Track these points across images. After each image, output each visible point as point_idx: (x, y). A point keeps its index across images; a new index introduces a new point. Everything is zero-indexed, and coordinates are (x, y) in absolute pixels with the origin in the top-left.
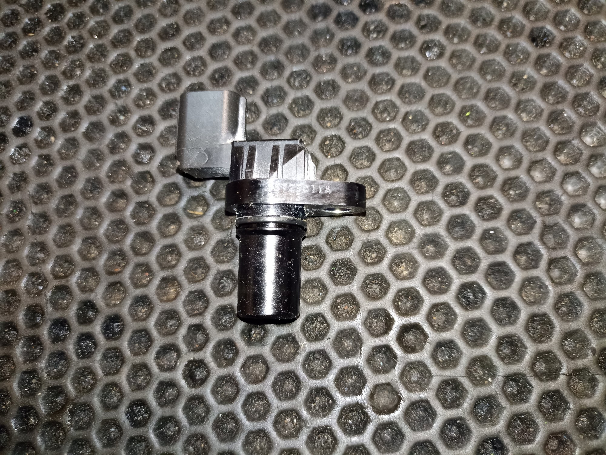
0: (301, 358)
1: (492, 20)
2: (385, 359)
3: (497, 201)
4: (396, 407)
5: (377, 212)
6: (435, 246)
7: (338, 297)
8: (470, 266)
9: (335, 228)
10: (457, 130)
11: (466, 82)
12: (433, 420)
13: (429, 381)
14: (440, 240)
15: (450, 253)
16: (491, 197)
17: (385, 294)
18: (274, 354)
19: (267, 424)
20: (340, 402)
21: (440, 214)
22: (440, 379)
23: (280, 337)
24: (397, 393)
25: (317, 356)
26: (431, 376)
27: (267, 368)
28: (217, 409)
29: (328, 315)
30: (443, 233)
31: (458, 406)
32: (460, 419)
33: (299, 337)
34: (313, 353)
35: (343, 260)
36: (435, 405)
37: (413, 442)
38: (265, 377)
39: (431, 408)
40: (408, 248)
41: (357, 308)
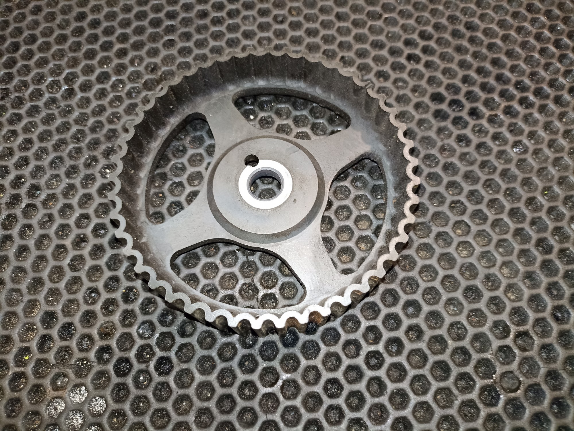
0: (449, 351)
1: (558, 131)
2: (503, 356)
4: (518, 389)
5: (492, 255)
6: (531, 280)
7: (471, 311)
8: (557, 295)
9: (464, 264)
10: (541, 203)
11: (543, 171)
12: (544, 398)
13: (539, 371)
14: (536, 277)
15: (544, 285)
16: (568, 249)
17: (503, 310)
18: (430, 349)
19: (429, 398)
20: (479, 383)
21: (535, 259)
22: (547, 369)
23: (433, 337)
24: (518, 379)
25: (459, 351)
26: (539, 368)
27: (425, 359)
28: (391, 387)
29: (465, 323)
30: (538, 271)
31: (560, 389)
32: (562, 398)
33: (446, 337)
34: (457, 349)
35: (472, 286)
36: (544, 387)
37: (532, 412)
38: (424, 365)
39: (542, 390)
40: (515, 280)
41: (486, 319)
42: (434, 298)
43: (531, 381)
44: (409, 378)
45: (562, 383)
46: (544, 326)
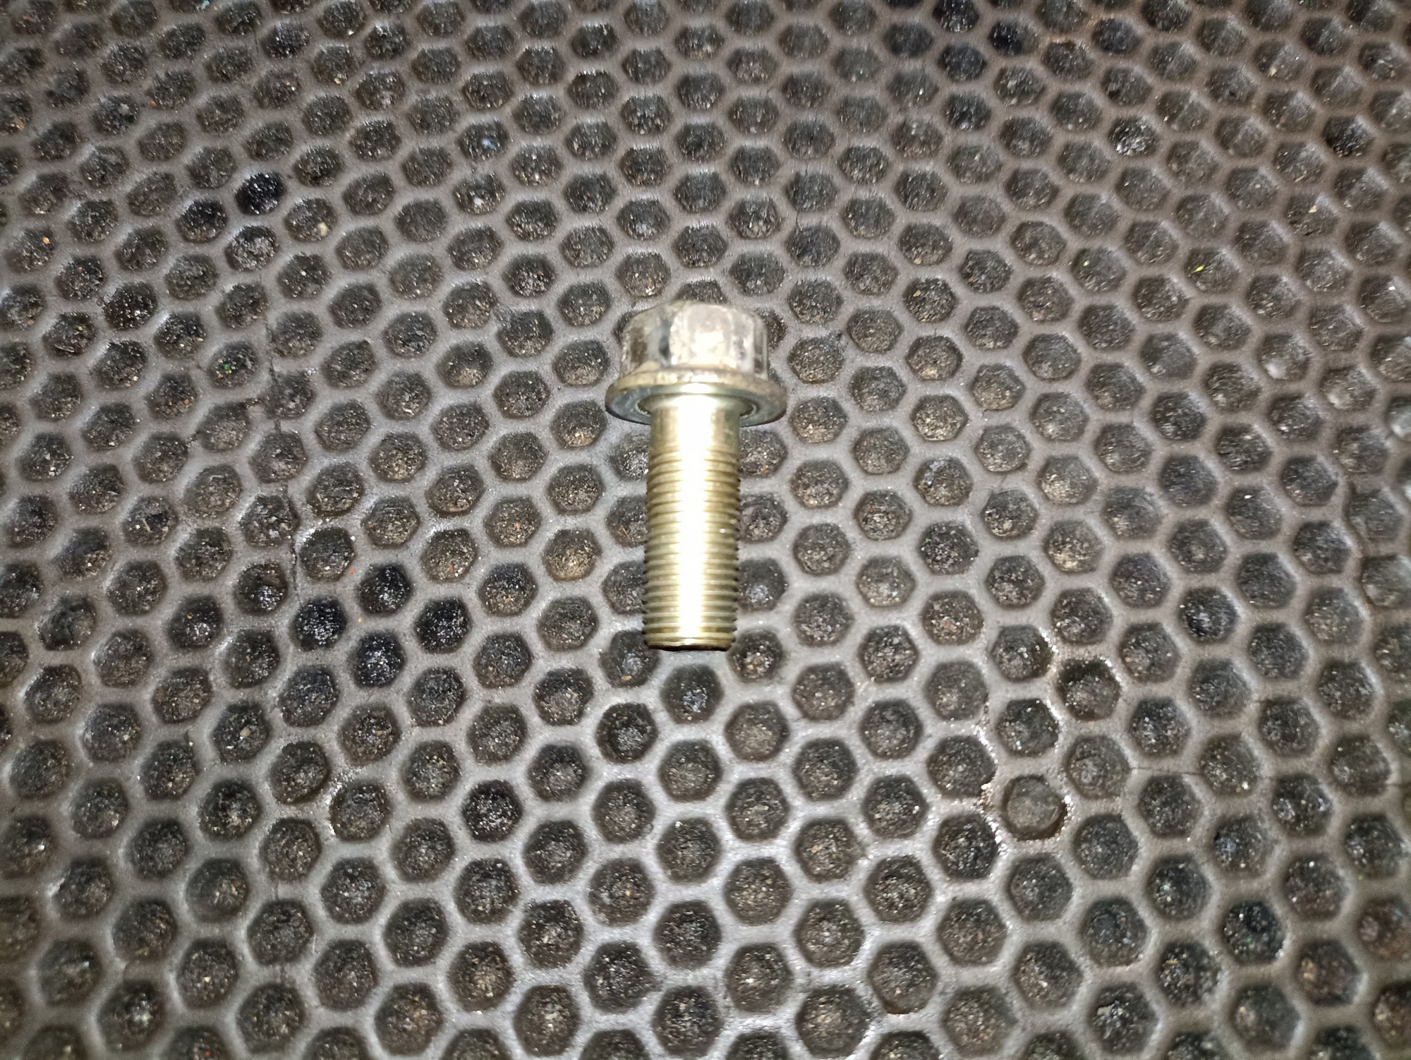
0: (856, 712)
1: (1250, 95)
2: (1026, 735)
3: (1258, 437)
4: (1054, 829)
5: (1020, 437)
6: (1129, 517)
7: (936, 597)
8: (1203, 562)
9: (932, 461)
10: (1179, 296)
11: (1198, 208)
12: (1132, 859)
13: (1124, 780)
14: (1145, 505)
15: (1165, 530)
16: (1246, 430)
17: (1035, 597)
18: (799, 705)
19: (779, 849)
20: (940, 809)
21: (1147, 453)
22: (1148, 774)
23: (812, 670)
24: (1058, 799)
25: (888, 715)
26: (1127, 769)
27: (782, 732)
28: (669, 812)
29: (915, 632)
30: (1151, 489)
31: (1183, 834)
32: (1187, 858)
33: (854, 671)
34: (881, 706)
35: (948, 526)
36: (1137, 828)
37: (1091, 900)
38: (777, 750)
39: (1127, 833)
40: (1079, 514)
41: (978, 621)
42: (830, 559)
43: (1097, 807)
44: (725, 790)
45: (1191, 816)
46: (1156, 650)
